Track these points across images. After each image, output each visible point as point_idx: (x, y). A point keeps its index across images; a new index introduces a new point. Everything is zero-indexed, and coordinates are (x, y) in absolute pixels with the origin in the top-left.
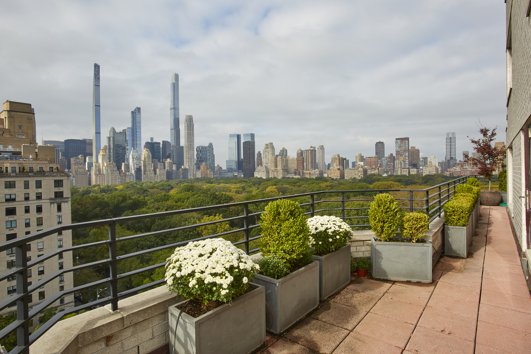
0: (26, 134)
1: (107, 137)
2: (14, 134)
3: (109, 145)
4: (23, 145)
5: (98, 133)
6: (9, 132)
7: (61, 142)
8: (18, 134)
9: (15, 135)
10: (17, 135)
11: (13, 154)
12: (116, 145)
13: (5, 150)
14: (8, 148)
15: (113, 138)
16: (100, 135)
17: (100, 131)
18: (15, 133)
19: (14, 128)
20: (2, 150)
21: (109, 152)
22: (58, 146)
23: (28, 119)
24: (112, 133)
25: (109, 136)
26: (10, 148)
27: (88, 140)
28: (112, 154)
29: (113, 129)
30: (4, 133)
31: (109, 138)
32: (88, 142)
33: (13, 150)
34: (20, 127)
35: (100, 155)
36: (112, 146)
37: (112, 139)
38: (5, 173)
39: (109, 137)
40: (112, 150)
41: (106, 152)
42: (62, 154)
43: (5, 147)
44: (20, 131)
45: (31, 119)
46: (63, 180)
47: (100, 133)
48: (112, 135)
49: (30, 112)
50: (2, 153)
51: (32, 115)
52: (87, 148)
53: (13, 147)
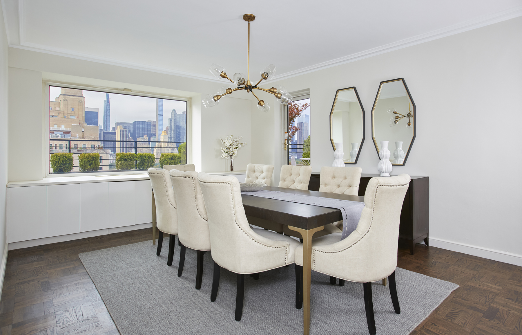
0: (77, 115)
1: (169, 119)
2: (68, 115)
3: (171, 127)
4: (72, 124)
5: (161, 115)
6: (64, 113)
7: (131, 124)
8: (71, 116)
9: (68, 116)
10: (69, 116)
11: (64, 133)
12: (177, 126)
13: (59, 130)
14: (61, 127)
15: (174, 119)
16: (162, 117)
17: (163, 113)
18: (68, 114)
19: (68, 110)
20: (56, 130)
21: (171, 133)
22: (128, 127)
23: (79, 102)
24: (173, 115)
25: (171, 118)
26: (63, 128)
27: (153, 122)
28: (173, 134)
29: (174, 111)
30: (60, 115)
31: (171, 120)
32: (153, 123)
33: (65, 130)
34: (73, 109)
35: (162, 135)
36: (173, 127)
37: (173, 120)
38: (55, 149)
39: (170, 119)
40: (173, 131)
41: (167, 133)
42: (130, 135)
43: (59, 126)
44: (73, 112)
45: (82, 102)
46: (102, 157)
47: (162, 115)
48: (173, 117)
49: (81, 95)
50: (55, 132)
51: (82, 98)
52: (151, 129)
53: (65, 127)
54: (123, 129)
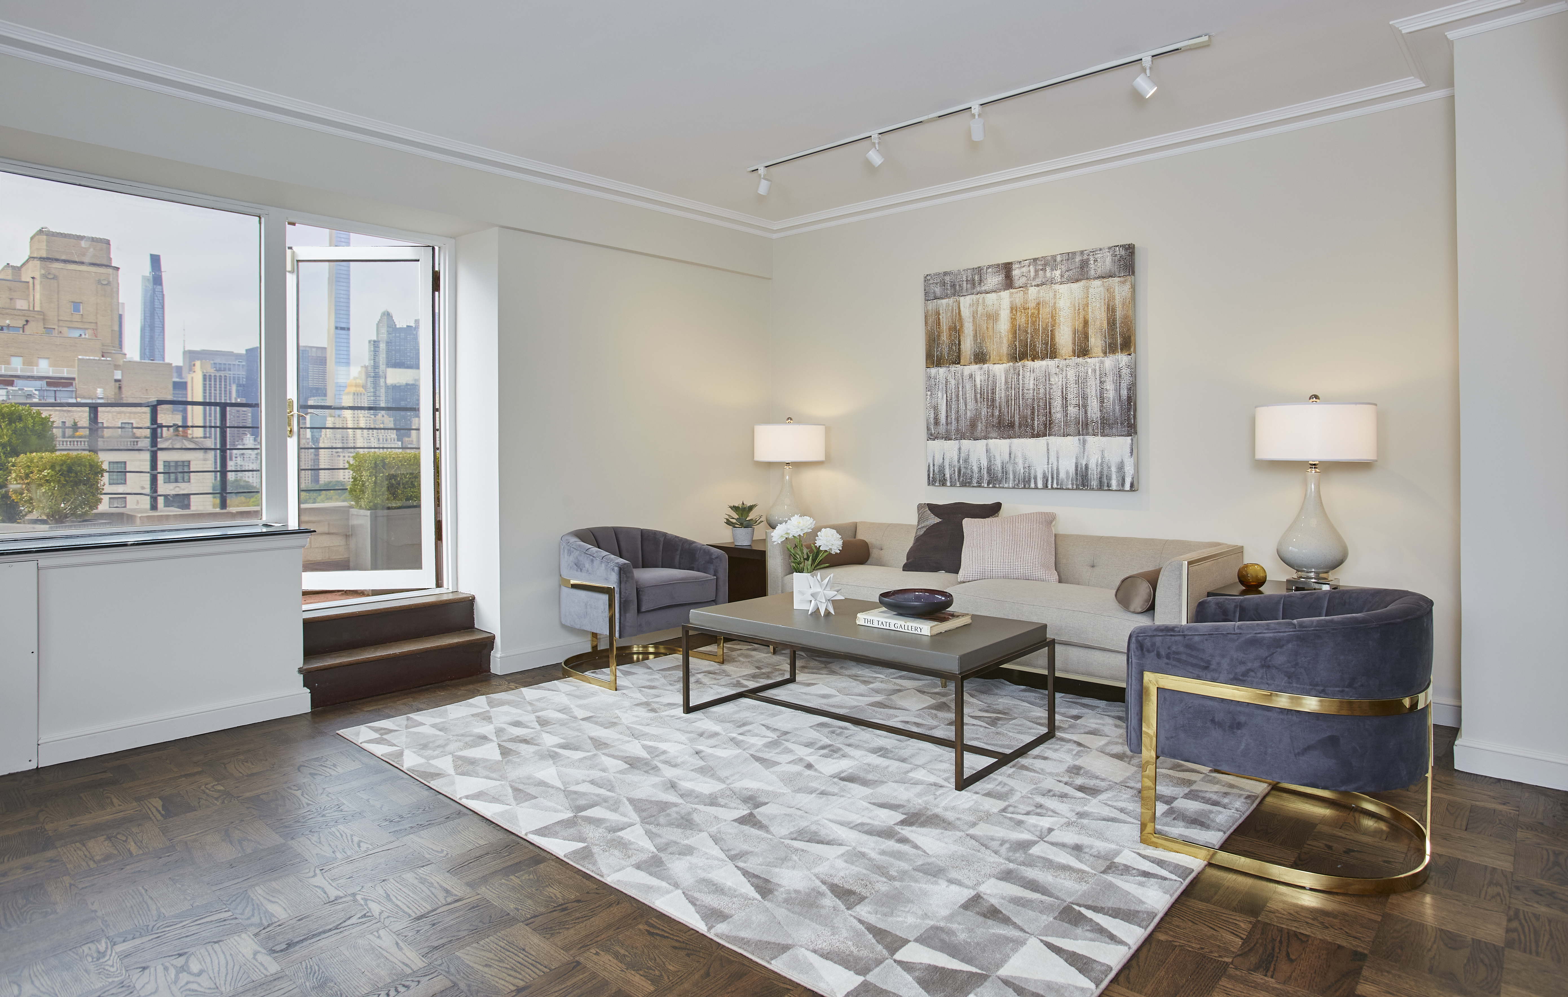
0: (93, 326)
1: (370, 342)
2: (58, 326)
3: (376, 366)
4: (80, 357)
5: (342, 329)
6: (44, 320)
7: (238, 356)
8: (69, 327)
9: (60, 329)
10: (65, 330)
11: (48, 384)
13: (29, 374)
14: (37, 365)
15: (387, 343)
16: (349, 335)
17: (349, 323)
18: (61, 323)
19: (58, 308)
20: (19, 373)
21: (376, 384)
22: (227, 367)
23: (99, 282)
24: (384, 330)
25: (375, 339)
26: (44, 368)
27: (314, 350)
28: (383, 390)
29: (387, 315)
30: (29, 324)
31: (375, 344)
32: (314, 355)
33: (51, 374)
34: (76, 306)
35: (348, 393)
36: (383, 368)
37: (383, 346)
39: (375, 341)
40: (383, 381)
42: (238, 391)
43: (29, 363)
44: (76, 317)
45: (109, 283)
46: (189, 462)
47: (349, 329)
48: (384, 336)
49: (105, 262)
50: (17, 381)
51: (110, 271)
52: (310, 374)
53: (52, 365)
54: (211, 371)
